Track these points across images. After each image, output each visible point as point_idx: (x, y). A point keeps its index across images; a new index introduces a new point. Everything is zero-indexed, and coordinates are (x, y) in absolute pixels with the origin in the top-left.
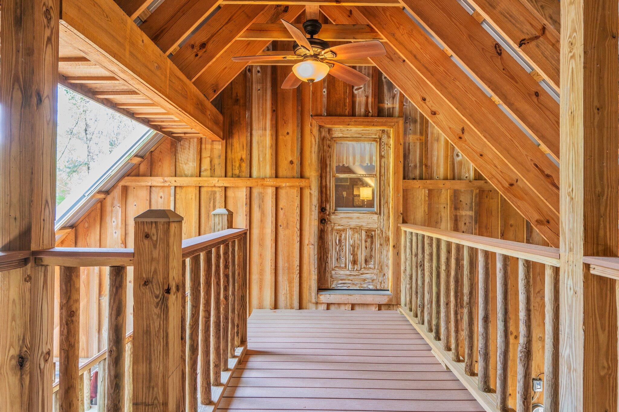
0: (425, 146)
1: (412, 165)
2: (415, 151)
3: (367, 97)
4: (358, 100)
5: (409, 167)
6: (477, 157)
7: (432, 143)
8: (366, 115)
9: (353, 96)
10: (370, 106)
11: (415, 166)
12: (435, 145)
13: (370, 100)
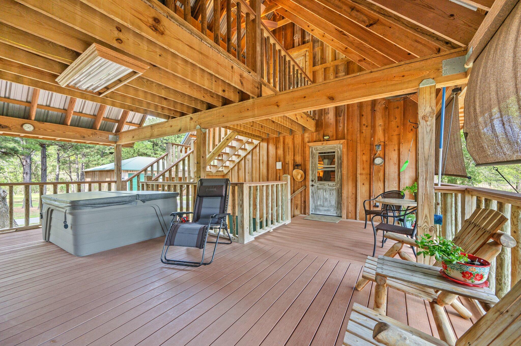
0: (323, 51)
1: (317, 60)
2: (318, 54)
3: (299, 39)
4: (295, 41)
5: (316, 61)
6: (331, 41)
7: (326, 48)
8: (299, 45)
9: (293, 40)
10: (300, 42)
11: (319, 60)
12: (327, 48)
13: (300, 39)
